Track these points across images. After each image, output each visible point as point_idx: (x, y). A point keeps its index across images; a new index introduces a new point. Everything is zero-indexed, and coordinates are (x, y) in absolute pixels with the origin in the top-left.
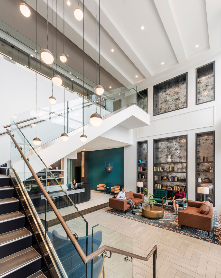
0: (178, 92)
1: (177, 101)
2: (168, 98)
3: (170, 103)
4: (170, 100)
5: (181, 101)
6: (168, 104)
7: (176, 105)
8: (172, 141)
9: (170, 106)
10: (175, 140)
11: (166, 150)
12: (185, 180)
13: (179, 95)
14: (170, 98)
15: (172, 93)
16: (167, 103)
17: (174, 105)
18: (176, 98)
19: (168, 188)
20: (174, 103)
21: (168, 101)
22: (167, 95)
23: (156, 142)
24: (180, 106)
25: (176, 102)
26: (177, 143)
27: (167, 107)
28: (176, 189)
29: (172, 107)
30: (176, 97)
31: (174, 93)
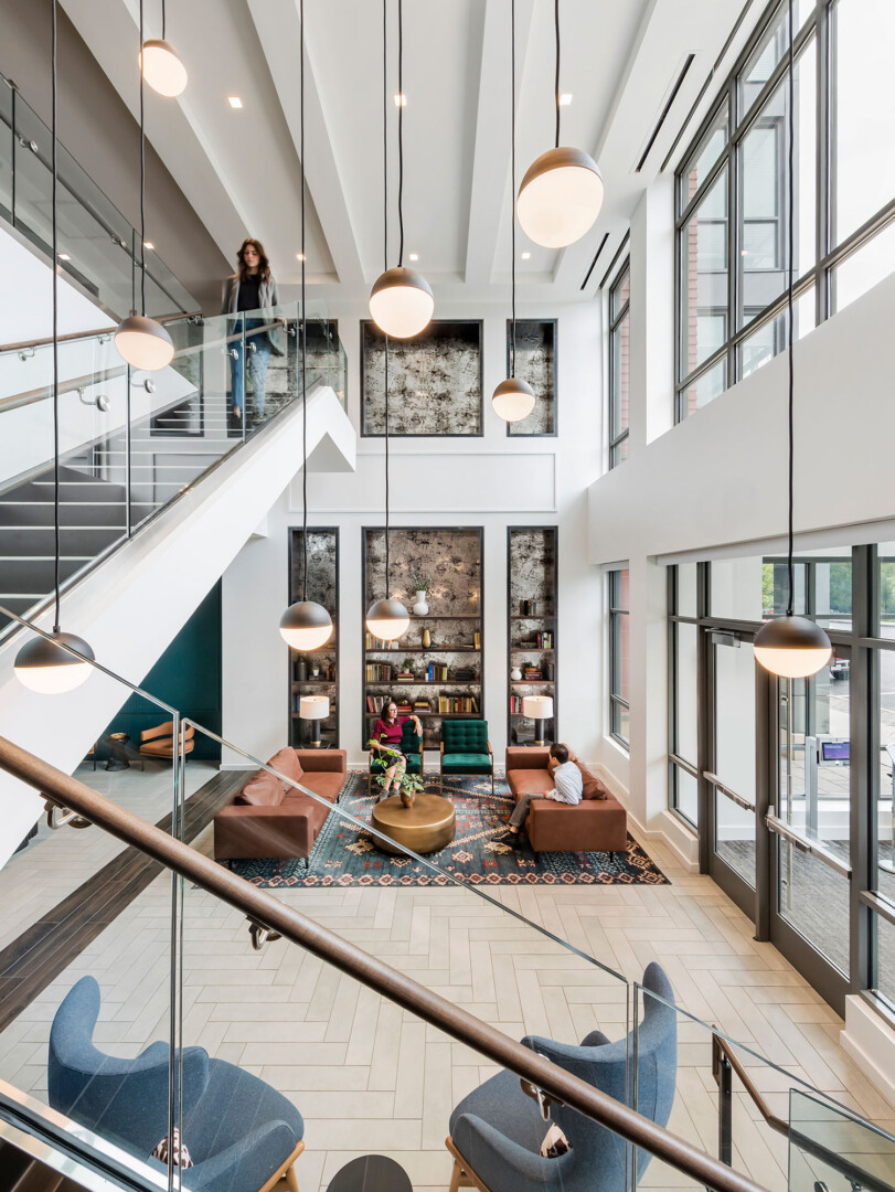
0: (447, 372)
1: (444, 404)
2: (411, 383)
3: (419, 404)
4: (418, 393)
5: (455, 406)
6: (412, 405)
7: (440, 416)
8: (425, 538)
9: (421, 413)
10: (435, 536)
11: (404, 567)
12: (472, 675)
13: (449, 386)
14: (418, 383)
15: (425, 370)
16: (409, 400)
17: (432, 413)
18: (440, 392)
19: (418, 707)
20: (431, 405)
21: (411, 394)
22: (407, 372)
23: (369, 534)
24: (453, 422)
25: (439, 405)
26: (443, 549)
27: (409, 413)
28: (444, 707)
29: (425, 418)
30: (439, 387)
31: (434, 372)
